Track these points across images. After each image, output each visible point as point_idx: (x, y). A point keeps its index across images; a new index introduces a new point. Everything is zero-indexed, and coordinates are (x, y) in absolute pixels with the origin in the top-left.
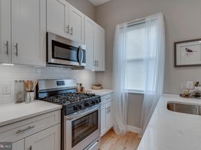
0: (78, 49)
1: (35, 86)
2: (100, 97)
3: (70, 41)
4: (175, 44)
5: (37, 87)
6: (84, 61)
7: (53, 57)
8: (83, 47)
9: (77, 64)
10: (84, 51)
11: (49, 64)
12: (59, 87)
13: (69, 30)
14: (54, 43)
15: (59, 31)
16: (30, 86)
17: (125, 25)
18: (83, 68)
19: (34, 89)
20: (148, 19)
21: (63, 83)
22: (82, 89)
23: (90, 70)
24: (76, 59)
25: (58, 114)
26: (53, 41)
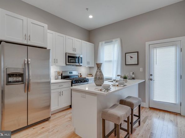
0: (79, 57)
1: (61, 74)
2: (88, 79)
3: (75, 54)
4: (126, 53)
5: (62, 74)
6: (81, 63)
7: (68, 62)
8: (81, 56)
9: (78, 64)
10: (81, 58)
11: (66, 65)
12: (70, 74)
13: (74, 50)
14: (69, 57)
15: (70, 51)
16: (59, 74)
17: (104, 42)
18: (81, 66)
19: (61, 75)
20: (114, 40)
21: (72, 73)
22: (81, 76)
23: (85, 67)
24: (78, 62)
25: (70, 83)
26: (68, 56)
